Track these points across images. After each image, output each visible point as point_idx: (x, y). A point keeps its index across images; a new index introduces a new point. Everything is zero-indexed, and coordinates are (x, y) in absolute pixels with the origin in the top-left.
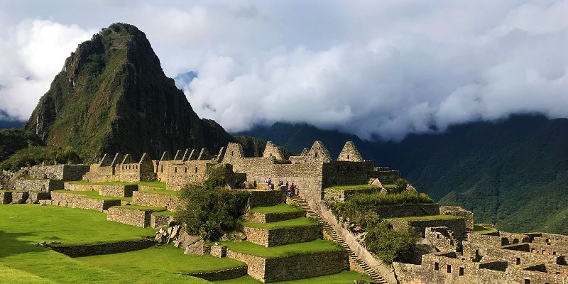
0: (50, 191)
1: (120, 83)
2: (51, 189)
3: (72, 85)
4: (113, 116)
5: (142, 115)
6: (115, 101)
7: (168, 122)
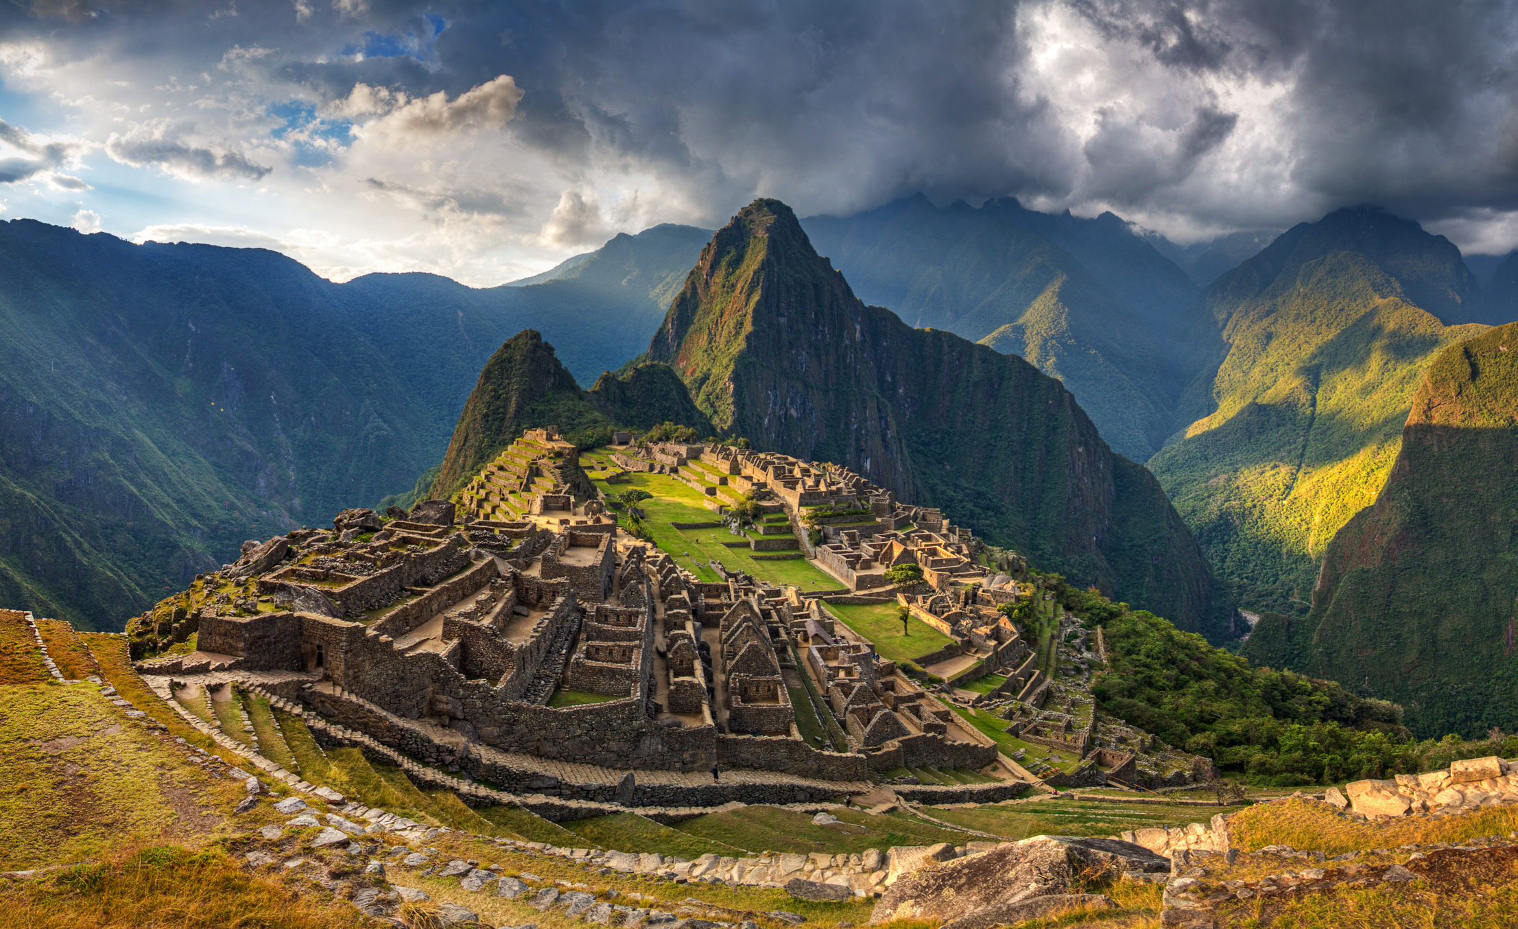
1: (758, 284)
3: (707, 282)
4: (748, 327)
5: (783, 320)
6: (752, 304)
7: (816, 325)
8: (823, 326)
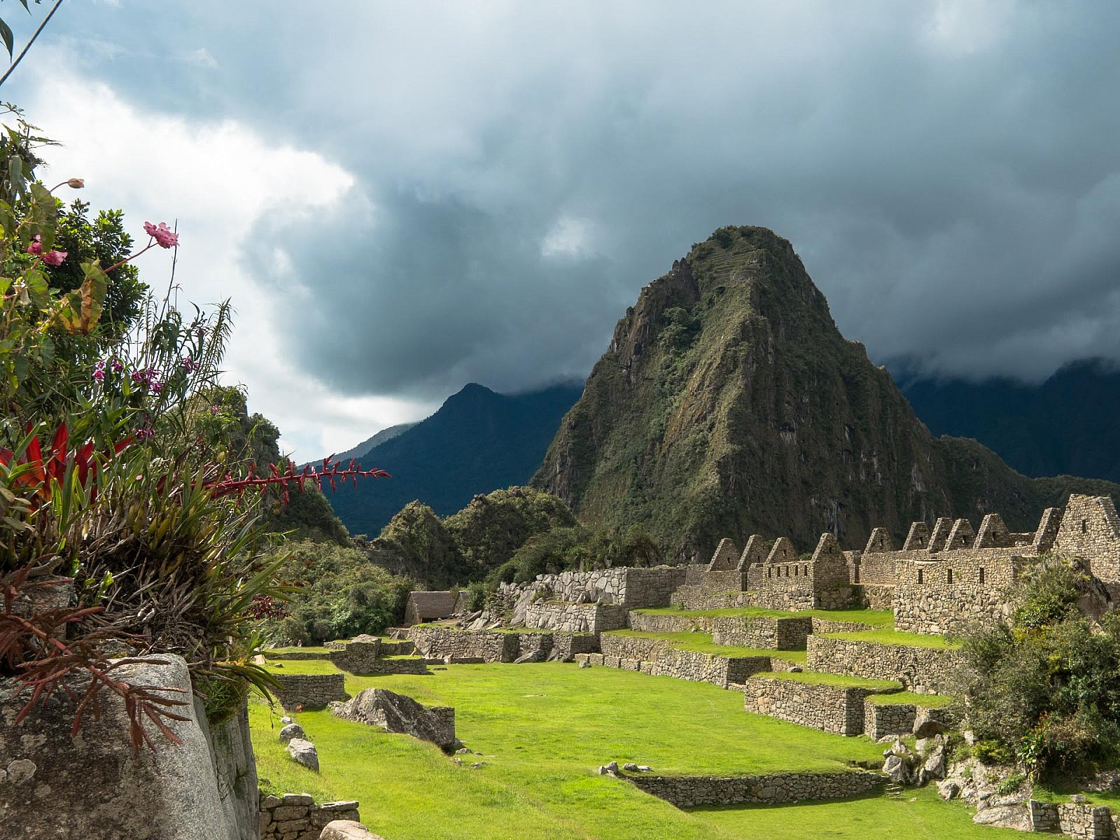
0: (598, 631)
1: (735, 366)
2: (601, 627)
3: (629, 382)
4: (720, 447)
5: (788, 437)
6: (724, 408)
7: (853, 452)
8: (869, 455)
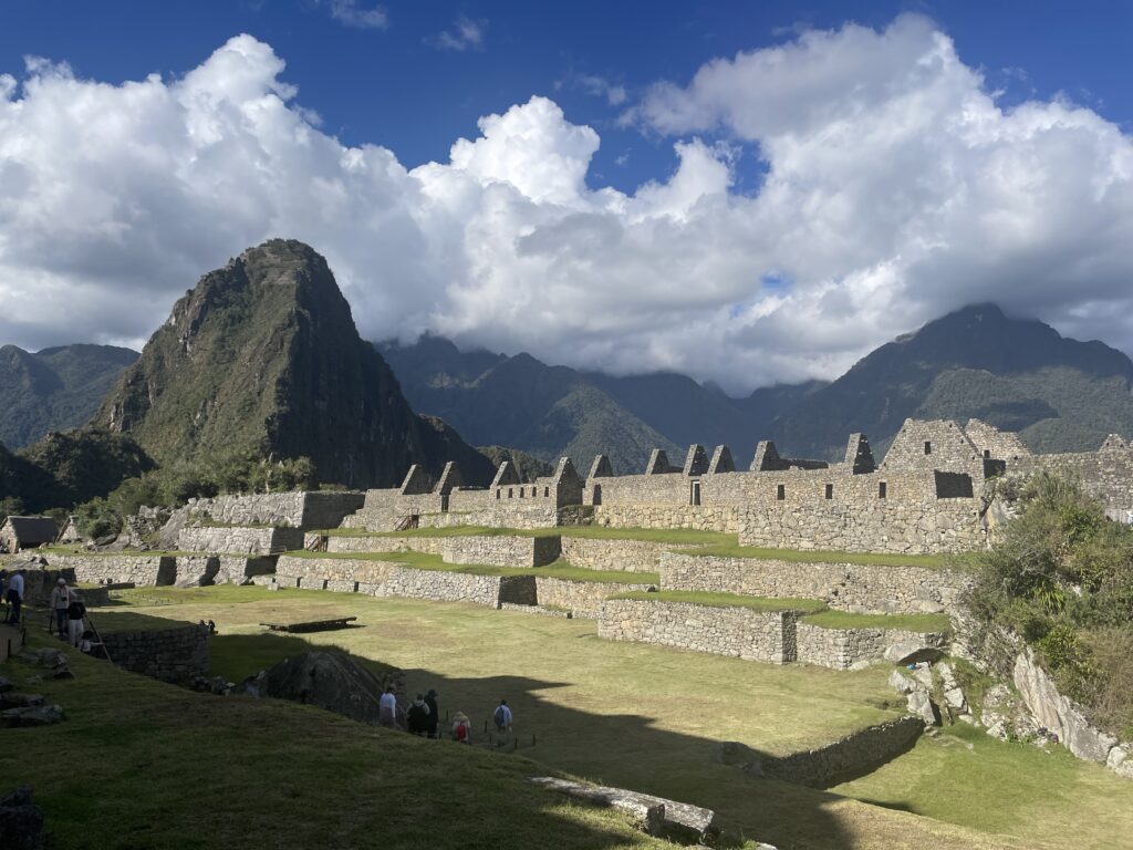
0: (273, 553)
1: (282, 344)
2: (277, 549)
3: (185, 350)
7: (366, 420)
8: (378, 423)
